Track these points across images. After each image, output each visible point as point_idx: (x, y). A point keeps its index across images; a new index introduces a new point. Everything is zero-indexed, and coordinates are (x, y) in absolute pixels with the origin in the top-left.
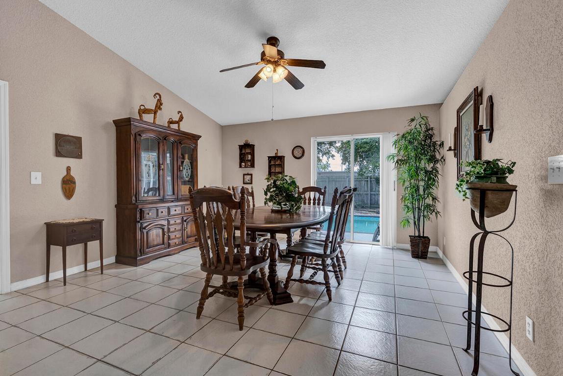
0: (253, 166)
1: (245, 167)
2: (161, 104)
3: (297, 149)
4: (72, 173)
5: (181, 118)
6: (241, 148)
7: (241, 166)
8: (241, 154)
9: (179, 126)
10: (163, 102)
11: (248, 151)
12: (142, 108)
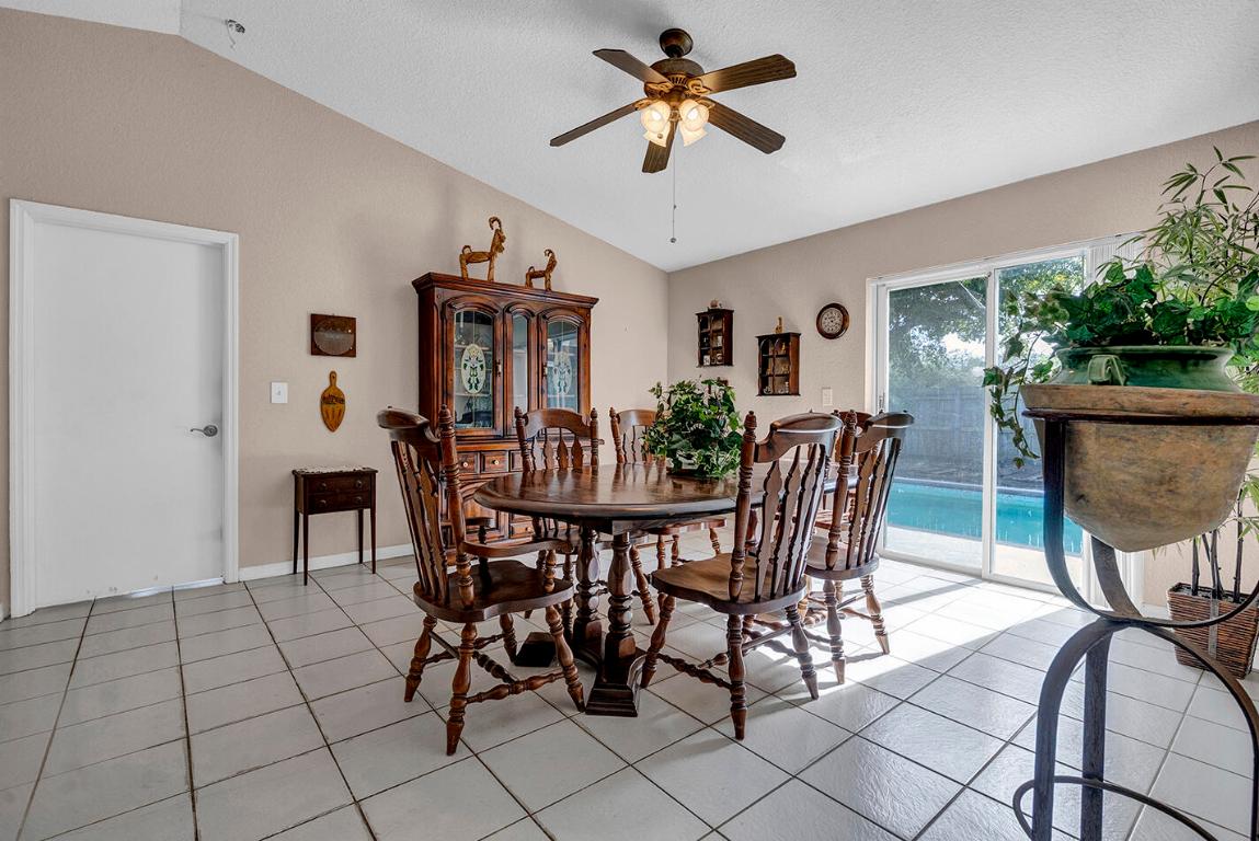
0: (728, 361)
1: (711, 365)
2: (502, 239)
3: (828, 312)
4: (339, 385)
5: (552, 265)
6: (703, 319)
7: (701, 363)
8: (702, 336)
9: (547, 281)
10: (505, 234)
11: (719, 325)
12: (467, 251)
